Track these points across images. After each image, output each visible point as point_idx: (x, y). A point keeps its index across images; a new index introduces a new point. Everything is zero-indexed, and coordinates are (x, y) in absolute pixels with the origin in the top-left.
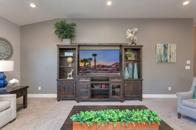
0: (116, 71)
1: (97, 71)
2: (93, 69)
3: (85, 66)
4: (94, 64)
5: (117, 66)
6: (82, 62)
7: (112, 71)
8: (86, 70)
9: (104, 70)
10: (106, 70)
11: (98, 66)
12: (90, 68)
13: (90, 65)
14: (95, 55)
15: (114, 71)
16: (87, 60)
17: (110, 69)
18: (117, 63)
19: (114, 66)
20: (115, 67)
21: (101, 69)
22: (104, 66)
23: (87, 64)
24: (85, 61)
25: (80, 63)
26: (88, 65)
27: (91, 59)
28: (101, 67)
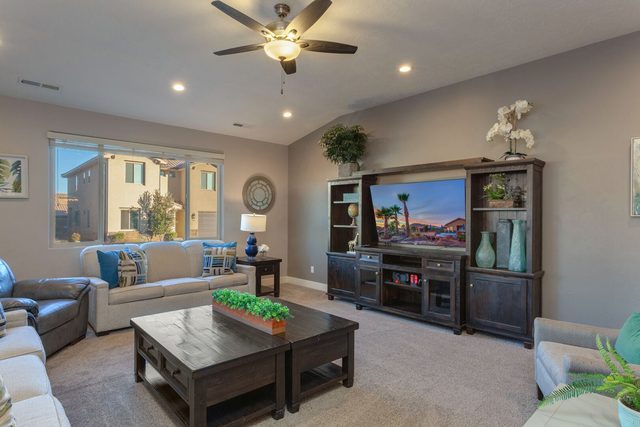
0: (457, 242)
1: (414, 240)
2: (403, 234)
3: (386, 225)
4: (404, 223)
5: (458, 227)
6: (379, 216)
7: (446, 243)
8: (390, 236)
9: (429, 238)
10: (434, 239)
11: (415, 227)
12: (398, 233)
13: (397, 223)
14: (404, 198)
15: (453, 243)
16: (389, 211)
17: (442, 235)
18: (459, 219)
19: (451, 228)
20: (455, 232)
21: (422, 234)
22: (426, 229)
23: (390, 221)
24: (385, 213)
25: (376, 219)
26: (392, 223)
27: (397, 209)
28: (421, 230)
